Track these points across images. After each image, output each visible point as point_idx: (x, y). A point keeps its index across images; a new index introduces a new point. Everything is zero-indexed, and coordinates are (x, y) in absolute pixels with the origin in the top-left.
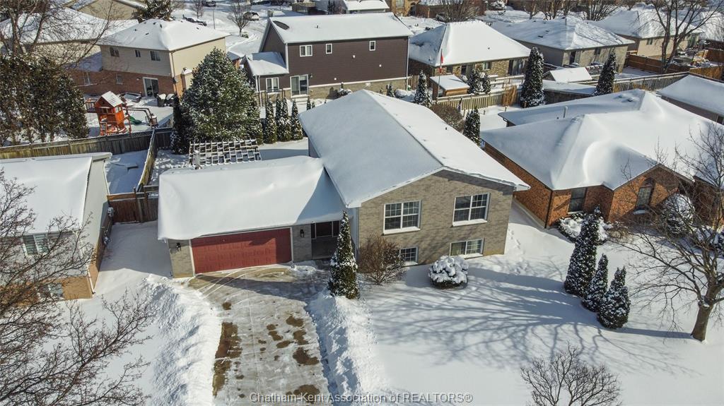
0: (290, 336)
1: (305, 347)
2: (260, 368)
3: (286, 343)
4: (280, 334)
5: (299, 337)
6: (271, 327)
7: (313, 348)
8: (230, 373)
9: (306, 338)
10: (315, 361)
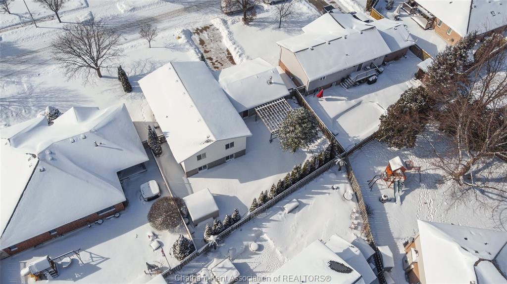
0: (216, 63)
1: (211, 61)
2: (220, 55)
3: (216, 61)
4: (219, 64)
5: (214, 64)
6: (222, 65)
7: (209, 62)
8: (226, 53)
9: (211, 64)
10: (207, 58)
